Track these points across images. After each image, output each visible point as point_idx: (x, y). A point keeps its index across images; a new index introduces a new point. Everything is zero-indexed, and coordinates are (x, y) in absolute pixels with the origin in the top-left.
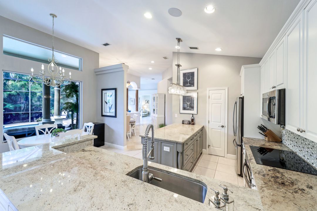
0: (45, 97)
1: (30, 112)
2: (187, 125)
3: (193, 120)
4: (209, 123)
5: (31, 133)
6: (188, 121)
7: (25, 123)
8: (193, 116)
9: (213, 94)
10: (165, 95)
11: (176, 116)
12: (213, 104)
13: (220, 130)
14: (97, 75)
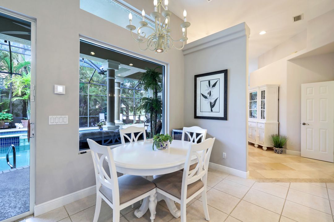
0: (110, 95)
1: (88, 116)
5: (108, 140)
7: (84, 128)
10: (279, 88)
14: (184, 55)
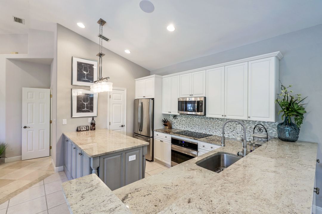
2: (85, 132)
3: (93, 124)
4: (110, 125)
6: (86, 126)
8: (93, 119)
9: (114, 94)
11: (65, 121)
12: (114, 105)
13: (120, 130)
